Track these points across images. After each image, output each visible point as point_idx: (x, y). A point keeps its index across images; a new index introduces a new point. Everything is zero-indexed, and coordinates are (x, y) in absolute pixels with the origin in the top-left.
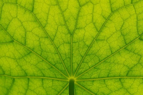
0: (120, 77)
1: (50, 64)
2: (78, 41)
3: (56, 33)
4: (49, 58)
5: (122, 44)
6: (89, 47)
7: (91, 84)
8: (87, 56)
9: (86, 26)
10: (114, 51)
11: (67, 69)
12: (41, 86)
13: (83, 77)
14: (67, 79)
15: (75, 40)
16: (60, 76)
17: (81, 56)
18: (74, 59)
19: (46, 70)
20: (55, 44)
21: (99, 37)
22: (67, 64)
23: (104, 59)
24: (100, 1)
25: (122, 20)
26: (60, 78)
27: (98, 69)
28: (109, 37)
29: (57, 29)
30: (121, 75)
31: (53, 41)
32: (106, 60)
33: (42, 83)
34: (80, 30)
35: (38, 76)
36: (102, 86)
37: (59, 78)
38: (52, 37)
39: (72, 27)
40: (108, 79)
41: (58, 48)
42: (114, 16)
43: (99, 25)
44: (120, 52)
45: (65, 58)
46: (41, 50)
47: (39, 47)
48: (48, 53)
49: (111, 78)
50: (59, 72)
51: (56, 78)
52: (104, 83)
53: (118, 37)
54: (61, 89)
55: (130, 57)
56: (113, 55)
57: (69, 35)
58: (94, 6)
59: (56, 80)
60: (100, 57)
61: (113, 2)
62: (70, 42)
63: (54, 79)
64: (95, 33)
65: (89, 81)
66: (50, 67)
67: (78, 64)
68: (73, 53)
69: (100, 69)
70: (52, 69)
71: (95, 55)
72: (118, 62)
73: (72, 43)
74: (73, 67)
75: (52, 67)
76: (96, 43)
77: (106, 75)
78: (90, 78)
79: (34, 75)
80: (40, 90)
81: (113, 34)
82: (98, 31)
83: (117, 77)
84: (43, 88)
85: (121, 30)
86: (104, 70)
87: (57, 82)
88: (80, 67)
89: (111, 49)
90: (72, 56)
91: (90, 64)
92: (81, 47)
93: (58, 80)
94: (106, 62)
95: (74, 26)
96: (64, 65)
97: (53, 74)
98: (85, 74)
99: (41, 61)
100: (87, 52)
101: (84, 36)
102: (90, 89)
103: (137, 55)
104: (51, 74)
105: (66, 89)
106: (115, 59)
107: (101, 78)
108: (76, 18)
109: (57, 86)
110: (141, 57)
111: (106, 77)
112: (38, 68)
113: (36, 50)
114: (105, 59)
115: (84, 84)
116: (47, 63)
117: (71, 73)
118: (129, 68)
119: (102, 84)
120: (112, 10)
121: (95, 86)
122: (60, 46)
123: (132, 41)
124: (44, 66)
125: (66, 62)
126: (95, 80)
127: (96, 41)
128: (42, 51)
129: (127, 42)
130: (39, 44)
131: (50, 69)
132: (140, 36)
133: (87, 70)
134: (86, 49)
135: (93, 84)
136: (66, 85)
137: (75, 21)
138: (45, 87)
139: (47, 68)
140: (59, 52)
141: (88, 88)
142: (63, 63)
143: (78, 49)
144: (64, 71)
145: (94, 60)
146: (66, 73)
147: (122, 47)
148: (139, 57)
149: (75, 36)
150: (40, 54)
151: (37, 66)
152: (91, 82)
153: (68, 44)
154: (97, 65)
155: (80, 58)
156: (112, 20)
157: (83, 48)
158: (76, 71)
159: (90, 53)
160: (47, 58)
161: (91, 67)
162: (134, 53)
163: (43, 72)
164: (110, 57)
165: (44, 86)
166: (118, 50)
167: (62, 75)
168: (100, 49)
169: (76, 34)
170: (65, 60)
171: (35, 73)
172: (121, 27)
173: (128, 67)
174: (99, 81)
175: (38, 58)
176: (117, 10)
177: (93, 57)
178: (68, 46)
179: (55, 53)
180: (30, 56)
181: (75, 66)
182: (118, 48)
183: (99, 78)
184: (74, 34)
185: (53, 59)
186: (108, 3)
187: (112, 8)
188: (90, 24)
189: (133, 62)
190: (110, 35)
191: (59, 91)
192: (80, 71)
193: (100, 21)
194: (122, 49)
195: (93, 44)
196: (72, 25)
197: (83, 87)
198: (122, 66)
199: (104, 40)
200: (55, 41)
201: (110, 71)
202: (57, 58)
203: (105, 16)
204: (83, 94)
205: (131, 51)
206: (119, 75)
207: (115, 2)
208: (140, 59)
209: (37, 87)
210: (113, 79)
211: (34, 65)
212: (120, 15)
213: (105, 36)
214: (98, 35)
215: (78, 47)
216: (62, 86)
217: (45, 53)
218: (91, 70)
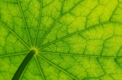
0: (75, 78)
1: (26, 25)
2: (63, 23)
3: (51, 3)
4: (29, 19)
5: (97, 53)
6: (68, 35)
7: (47, 65)
8: (61, 41)
9: (78, 16)
10: (86, 53)
11: (37, 39)
12: (5, 37)
13: (44, 55)
14: (30, 48)
15: (61, 20)
16: (26, 41)
17: (57, 38)
18: (49, 35)
19: (19, 27)
20: (42, 11)
21: (82, 33)
22: (40, 35)
23: (72, 54)
24: (106, 5)
25: (113, 34)
26: (26, 42)
27: (62, 58)
28: (91, 40)
29: (53, 1)
30: (77, 77)
31: (42, 8)
32: (75, 56)
33: (7, 35)
34: (72, 16)
35: (8, 27)
36: (55, 74)
37: (24, 41)
38: (44, 5)
39: (66, 8)
40: (64, 72)
41: (42, 16)
42: (108, 26)
43: (90, 24)
44: (91, 58)
45: (42, 29)
46: (27, 8)
47: (28, 4)
48: (30, 15)
49: (67, 73)
50: (28, 36)
51: (22, 40)
52: (58, 73)
53: (99, 45)
54: (19, 52)
55: (96, 68)
56: (83, 56)
57: (59, 13)
58: (98, 5)
59: (21, 41)
60: (71, 49)
61: (117, 13)
62: (55, 19)
63: (20, 39)
64: (82, 27)
65: (48, 62)
66: (24, 27)
67: (48, 42)
68: (52, 30)
69: (63, 59)
70: (24, 30)
71: (69, 45)
72: (83, 65)
73: (56, 21)
74: (43, 41)
75: (25, 28)
76: (77, 36)
77: (65, 68)
78: (50, 61)
79: (5, 24)
80: (2, 40)
81: (96, 39)
82: (86, 28)
83: (72, 76)
84: (5, 39)
85: (106, 41)
86: (66, 62)
87: (21, 43)
88: (48, 45)
89: (85, 50)
90: (49, 32)
91: (58, 50)
92: (62, 30)
93: (22, 43)
94: (73, 58)
95: (69, 9)
96: (37, 34)
97: (22, 34)
98: (48, 55)
99: (20, 17)
100: (64, 38)
101: (72, 23)
102: (43, 69)
103: (102, 70)
104: (21, 34)
105: (23, 54)
106: (82, 60)
107: (59, 67)
108: (75, 4)
109: (18, 46)
110: (105, 75)
111: (64, 69)
112: (13, 20)
113: (23, 5)
114: (74, 54)
115: (42, 62)
116: (24, 22)
117: (38, 45)
118: (88, 76)
119: (56, 72)
120: (110, 19)
121: (49, 70)
122: (45, 16)
123: (107, 57)
124: (20, 23)
125: (40, 33)
126: (53, 65)
127: (78, 34)
128: (27, 10)
129: (103, 54)
130: (29, 2)
131: (22, 29)
132: (117, 58)
133: (52, 52)
134: (65, 35)
135: (49, 67)
136: (26, 51)
137: (73, 6)
138: (7, 40)
139: (21, 26)
140: (40, 20)
141: (43, 67)
142: (37, 32)
143: (59, 30)
144: (33, 39)
145: (64, 48)
146: (33, 42)
147: (95, 55)
148: (103, 73)
149: (64, 17)
150: (23, 10)
151: (14, 18)
152: (48, 64)
153: (53, 20)
154: (63, 54)
155: (54, 39)
156: (104, 28)
157: (63, 32)
158: (43, 46)
159: (66, 40)
160: (27, 18)
161: (57, 52)
162: (102, 67)
163: (15, 26)
164: (79, 56)
165: (7, 38)
166: (90, 55)
167: (29, 41)
168: (76, 43)
169: (66, 17)
170: (41, 30)
171: (8, 22)
172: (107, 38)
173: (88, 74)
174: (55, 68)
175: (20, 13)
176: (115, 22)
177: (66, 45)
178: (52, 21)
179: (37, 19)
180: (14, 6)
181: (45, 42)
182: (92, 53)
183: (57, 66)
184: (65, 15)
185: (31, 22)
186: (112, 11)
187: (111, 18)
188: (83, 17)
189: (95, 74)
190: (93, 39)
191: (17, 51)
192: (46, 49)
193: (94, 20)
194: (94, 56)
195: (73, 35)
196: (68, 7)
197: (39, 63)
198: (84, 71)
199: (85, 39)
200: (44, 9)
201: (71, 67)
202: (35, 24)
203: (101, 20)
204: (34, 69)
205: (100, 64)
206: (76, 76)
207: (118, 15)
208: (103, 76)
209: (1, 35)
210: (68, 75)
211: (12, 16)
212: (114, 29)
213: (88, 36)
214: (83, 31)
215: (59, 29)
216: (22, 50)
217: (29, 13)
218: (56, 54)
